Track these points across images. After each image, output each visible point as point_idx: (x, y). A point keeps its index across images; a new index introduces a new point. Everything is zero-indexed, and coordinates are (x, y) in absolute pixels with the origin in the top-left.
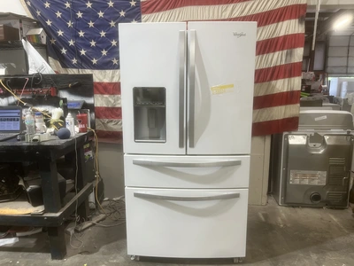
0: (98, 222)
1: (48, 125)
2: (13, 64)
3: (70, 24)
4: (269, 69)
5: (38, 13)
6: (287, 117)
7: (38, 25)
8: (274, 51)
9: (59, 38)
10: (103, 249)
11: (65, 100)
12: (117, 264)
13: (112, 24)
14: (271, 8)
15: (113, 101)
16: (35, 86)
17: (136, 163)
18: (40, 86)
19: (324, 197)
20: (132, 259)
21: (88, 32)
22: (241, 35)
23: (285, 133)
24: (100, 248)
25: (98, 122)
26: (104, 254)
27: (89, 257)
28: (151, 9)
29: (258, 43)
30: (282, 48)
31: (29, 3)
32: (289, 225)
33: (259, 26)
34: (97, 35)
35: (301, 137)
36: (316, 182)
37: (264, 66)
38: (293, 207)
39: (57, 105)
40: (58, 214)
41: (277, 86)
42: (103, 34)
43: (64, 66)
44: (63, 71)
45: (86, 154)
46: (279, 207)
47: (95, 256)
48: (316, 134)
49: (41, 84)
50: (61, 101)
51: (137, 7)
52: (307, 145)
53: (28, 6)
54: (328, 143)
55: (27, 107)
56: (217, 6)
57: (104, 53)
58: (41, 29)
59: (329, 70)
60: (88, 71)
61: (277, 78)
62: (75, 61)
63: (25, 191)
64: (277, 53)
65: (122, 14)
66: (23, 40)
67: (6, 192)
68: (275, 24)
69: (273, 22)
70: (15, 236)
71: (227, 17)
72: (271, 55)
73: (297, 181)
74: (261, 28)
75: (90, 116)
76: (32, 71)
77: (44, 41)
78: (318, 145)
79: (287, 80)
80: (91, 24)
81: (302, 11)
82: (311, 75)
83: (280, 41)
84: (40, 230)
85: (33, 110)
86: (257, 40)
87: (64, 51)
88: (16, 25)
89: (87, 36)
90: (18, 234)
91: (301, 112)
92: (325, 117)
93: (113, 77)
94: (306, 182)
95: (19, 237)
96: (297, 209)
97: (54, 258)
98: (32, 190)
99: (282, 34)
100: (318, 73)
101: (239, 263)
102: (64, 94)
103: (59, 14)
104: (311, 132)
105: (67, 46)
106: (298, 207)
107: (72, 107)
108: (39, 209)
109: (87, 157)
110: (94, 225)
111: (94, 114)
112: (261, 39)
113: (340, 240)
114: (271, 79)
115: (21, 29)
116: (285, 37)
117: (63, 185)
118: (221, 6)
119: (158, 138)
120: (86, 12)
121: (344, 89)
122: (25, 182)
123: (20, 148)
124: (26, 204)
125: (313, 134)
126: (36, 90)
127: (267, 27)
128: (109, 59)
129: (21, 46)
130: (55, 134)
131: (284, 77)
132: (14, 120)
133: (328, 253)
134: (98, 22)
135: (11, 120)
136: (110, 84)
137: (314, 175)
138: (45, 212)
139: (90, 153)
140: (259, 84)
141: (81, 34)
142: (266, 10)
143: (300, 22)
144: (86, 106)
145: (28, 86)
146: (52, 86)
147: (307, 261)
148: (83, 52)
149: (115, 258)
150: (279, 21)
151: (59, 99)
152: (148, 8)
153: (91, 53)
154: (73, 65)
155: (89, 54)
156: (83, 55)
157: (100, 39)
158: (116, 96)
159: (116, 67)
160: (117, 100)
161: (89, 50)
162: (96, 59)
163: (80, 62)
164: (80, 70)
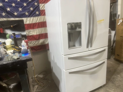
57: (20, 9)
62: (4, 14)
89: (10, 1)
146: (1, 27)
148: (8, 9)
153: (13, 9)
154: (3, 16)
155: (12, 10)
156: (8, 11)
157: (17, 2)
158: (29, 30)
159: (28, 16)
160: (30, 32)
161: (12, 8)
162: (16, 13)
163: (7, 15)
164: (8, 19)
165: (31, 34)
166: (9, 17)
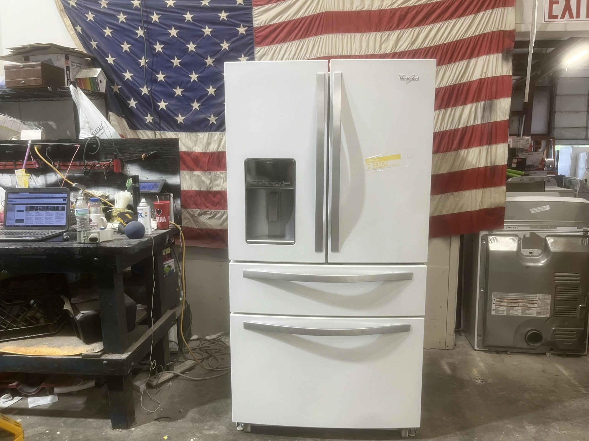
0: (183, 372)
1: (109, 217)
2: (51, 123)
3: (143, 62)
4: (456, 131)
5: (94, 44)
6: (485, 207)
7: (94, 63)
8: (464, 103)
9: (126, 84)
10: (191, 414)
11: (136, 179)
12: (215, 437)
13: (209, 61)
14: (458, 37)
15: (208, 182)
16: (90, 157)
17: (248, 276)
18: (96, 157)
19: (547, 337)
20: (239, 429)
21: (171, 74)
22: (412, 79)
23: (483, 233)
24: (187, 411)
25: (185, 214)
26: (194, 420)
27: (171, 425)
28: (270, 39)
29: (438, 91)
30: (476, 99)
31: (79, 29)
32: (490, 381)
33: (439, 64)
34: (185, 79)
35: (508, 239)
36: (534, 313)
37: (448, 126)
38: (497, 352)
39: (122, 187)
40: (124, 356)
41: (470, 158)
42: (194, 77)
43: (133, 126)
44: (130, 135)
45: (166, 264)
46: (475, 353)
47: (180, 424)
48: (533, 234)
49: (98, 154)
50: (130, 181)
51: (247, 35)
52: (518, 252)
53: (78, 34)
54: (552, 249)
55: (76, 190)
56: (373, 34)
57: (196, 105)
58: (99, 70)
59: (556, 133)
60: (170, 135)
61: (469, 146)
62: (149, 119)
63: (74, 319)
64: (468, 107)
65: (225, 46)
66: (71, 87)
67: (42, 321)
68: (465, 62)
69: (462, 59)
70: (51, 393)
71: (388, 51)
72: (459, 109)
73: (503, 311)
74: (444, 67)
75: (175, 204)
76: (84, 135)
77: (103, 88)
78: (537, 252)
79: (484, 148)
80: (176, 62)
81: (507, 41)
82: (526, 141)
83: (474, 88)
84: (92, 384)
85: (86, 195)
86: (436, 86)
87: (133, 103)
88: (60, 62)
89: (170, 81)
90: (57, 390)
91: (509, 199)
92: (548, 208)
93: (208, 144)
94: (518, 312)
95: (59, 395)
96: (504, 356)
97: (115, 426)
98: (86, 319)
99: (476, 76)
100: (537, 139)
101: (409, 437)
102: (133, 170)
103: (126, 47)
104: (525, 231)
105: (137, 95)
106: (506, 352)
107: (145, 190)
108: (96, 348)
109: (166, 270)
110: (176, 376)
111: (179, 202)
112: (443, 84)
113: (574, 404)
114: (459, 147)
115: (68, 68)
116: (482, 82)
117: (131, 312)
118: (379, 34)
119: (282, 236)
120: (168, 44)
121: (582, 165)
122: (72, 305)
123: (69, 251)
124: (74, 340)
125: (528, 235)
126: (91, 163)
127: (452, 65)
128: (203, 116)
129: (67, 95)
130: (120, 231)
131: (480, 144)
132: (57, 209)
133: (554, 424)
134: (187, 59)
135: (52, 209)
136: (204, 154)
137: (530, 301)
138: (104, 352)
139: (171, 263)
140: (440, 155)
141: (161, 77)
142: (450, 39)
143: (505, 58)
144: (167, 188)
145: (79, 157)
146: (116, 157)
147: (519, 437)
148: (162, 105)
149: (211, 428)
150: (470, 57)
151: (125, 177)
152: (265, 37)
153: (175, 105)
154: (146, 125)
155: (172, 108)
156: (162, 109)
157: (189, 85)
158: (213, 173)
159: (214, 128)
160: (216, 180)
161: (173, 102)
162: (182, 116)
163: (158, 121)
164: (158, 133)
165: (218, 185)
166: (161, 129)
